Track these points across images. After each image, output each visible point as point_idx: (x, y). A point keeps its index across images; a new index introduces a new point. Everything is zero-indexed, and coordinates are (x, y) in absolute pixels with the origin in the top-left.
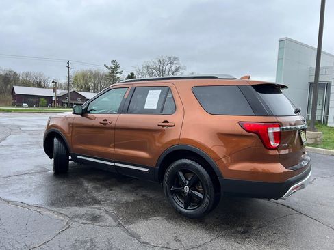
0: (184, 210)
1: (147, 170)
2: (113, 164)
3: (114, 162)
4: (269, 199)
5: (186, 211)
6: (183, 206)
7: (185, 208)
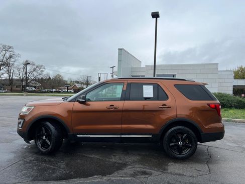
0: (179, 156)
1: (150, 136)
2: (119, 136)
3: (121, 135)
4: (215, 141)
5: (181, 156)
6: (178, 154)
7: (180, 154)
